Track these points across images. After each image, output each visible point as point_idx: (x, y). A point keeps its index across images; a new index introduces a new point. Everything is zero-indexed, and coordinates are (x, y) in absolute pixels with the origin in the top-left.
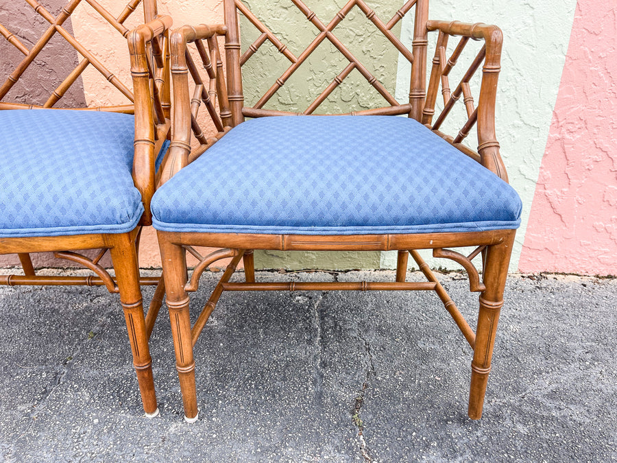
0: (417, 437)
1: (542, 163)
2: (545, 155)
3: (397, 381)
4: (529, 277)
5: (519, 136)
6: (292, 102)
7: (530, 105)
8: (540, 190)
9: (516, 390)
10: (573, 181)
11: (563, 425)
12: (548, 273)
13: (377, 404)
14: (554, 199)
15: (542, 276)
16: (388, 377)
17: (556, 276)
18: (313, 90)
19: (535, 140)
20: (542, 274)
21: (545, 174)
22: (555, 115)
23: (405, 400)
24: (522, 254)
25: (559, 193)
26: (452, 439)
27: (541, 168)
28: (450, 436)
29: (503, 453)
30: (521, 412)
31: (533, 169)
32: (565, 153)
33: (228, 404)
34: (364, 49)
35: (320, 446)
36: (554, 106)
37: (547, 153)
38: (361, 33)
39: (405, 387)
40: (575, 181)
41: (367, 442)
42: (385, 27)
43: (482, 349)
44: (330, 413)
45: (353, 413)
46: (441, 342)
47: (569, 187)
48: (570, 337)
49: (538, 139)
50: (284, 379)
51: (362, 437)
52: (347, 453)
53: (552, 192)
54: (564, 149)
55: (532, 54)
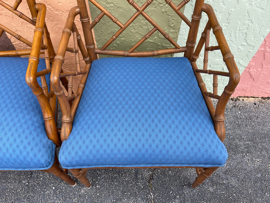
0: (172, 193)
1: (252, 59)
2: (254, 57)
5: (243, 49)
6: (122, 36)
7: (253, 36)
8: (247, 70)
10: (265, 66)
11: (227, 188)
12: (241, 97)
13: (158, 178)
14: (253, 73)
17: (244, 99)
18: (133, 31)
19: (251, 51)
20: (238, 98)
21: (251, 64)
22: (265, 40)
23: (169, 176)
25: (256, 71)
26: (185, 194)
27: (250, 62)
28: (184, 193)
30: (212, 181)
31: (246, 62)
32: (264, 56)
33: (102, 179)
34: (163, 10)
35: (137, 199)
36: (265, 37)
37: (255, 56)
38: (162, 2)
40: (266, 66)
41: (154, 196)
42: (177, 8)
44: (140, 183)
45: (149, 183)
47: (261, 69)
49: (252, 51)
51: (152, 194)
52: (146, 201)
53: (253, 70)
54: (264, 54)
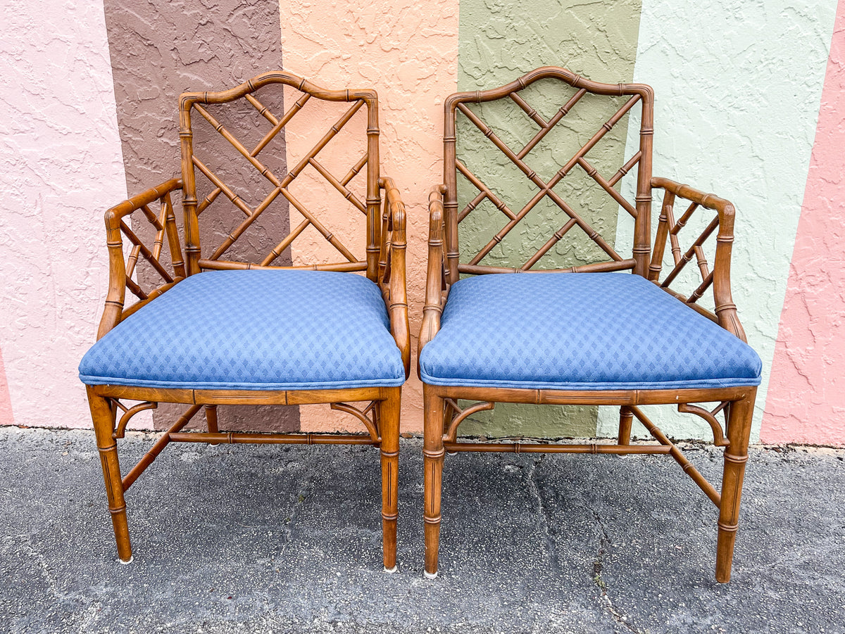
0: (663, 598)
1: (781, 318)
2: (784, 310)
3: (634, 548)
4: (773, 449)
5: (753, 289)
6: (503, 256)
7: (763, 257)
8: (780, 349)
9: (766, 560)
10: (819, 339)
11: (818, 593)
12: (796, 445)
13: (617, 568)
14: (797, 359)
15: (790, 447)
16: (624, 544)
17: (806, 449)
18: (526, 243)
19: (771, 294)
20: (789, 446)
21: (785, 330)
22: (793, 267)
23: (646, 566)
24: (763, 422)
25: (803, 353)
26: (700, 601)
27: (780, 324)
28: (697, 599)
29: (755, 615)
30: (771, 580)
31: (771, 326)
32: (807, 307)
33: (464, 564)
34: (582, 202)
35: (566, 602)
36: (790, 258)
37: (786, 308)
38: (579, 187)
39: (644, 554)
40: (820, 338)
41: (613, 600)
42: (608, 184)
43: (729, 505)
44: (569, 575)
45: (594, 576)
46: (678, 514)
47: (814, 346)
48: (824, 512)
49: (774, 293)
50: (514, 543)
51: (606, 596)
52: (594, 609)
53: (795, 350)
54: (805, 303)
55: (763, 206)
